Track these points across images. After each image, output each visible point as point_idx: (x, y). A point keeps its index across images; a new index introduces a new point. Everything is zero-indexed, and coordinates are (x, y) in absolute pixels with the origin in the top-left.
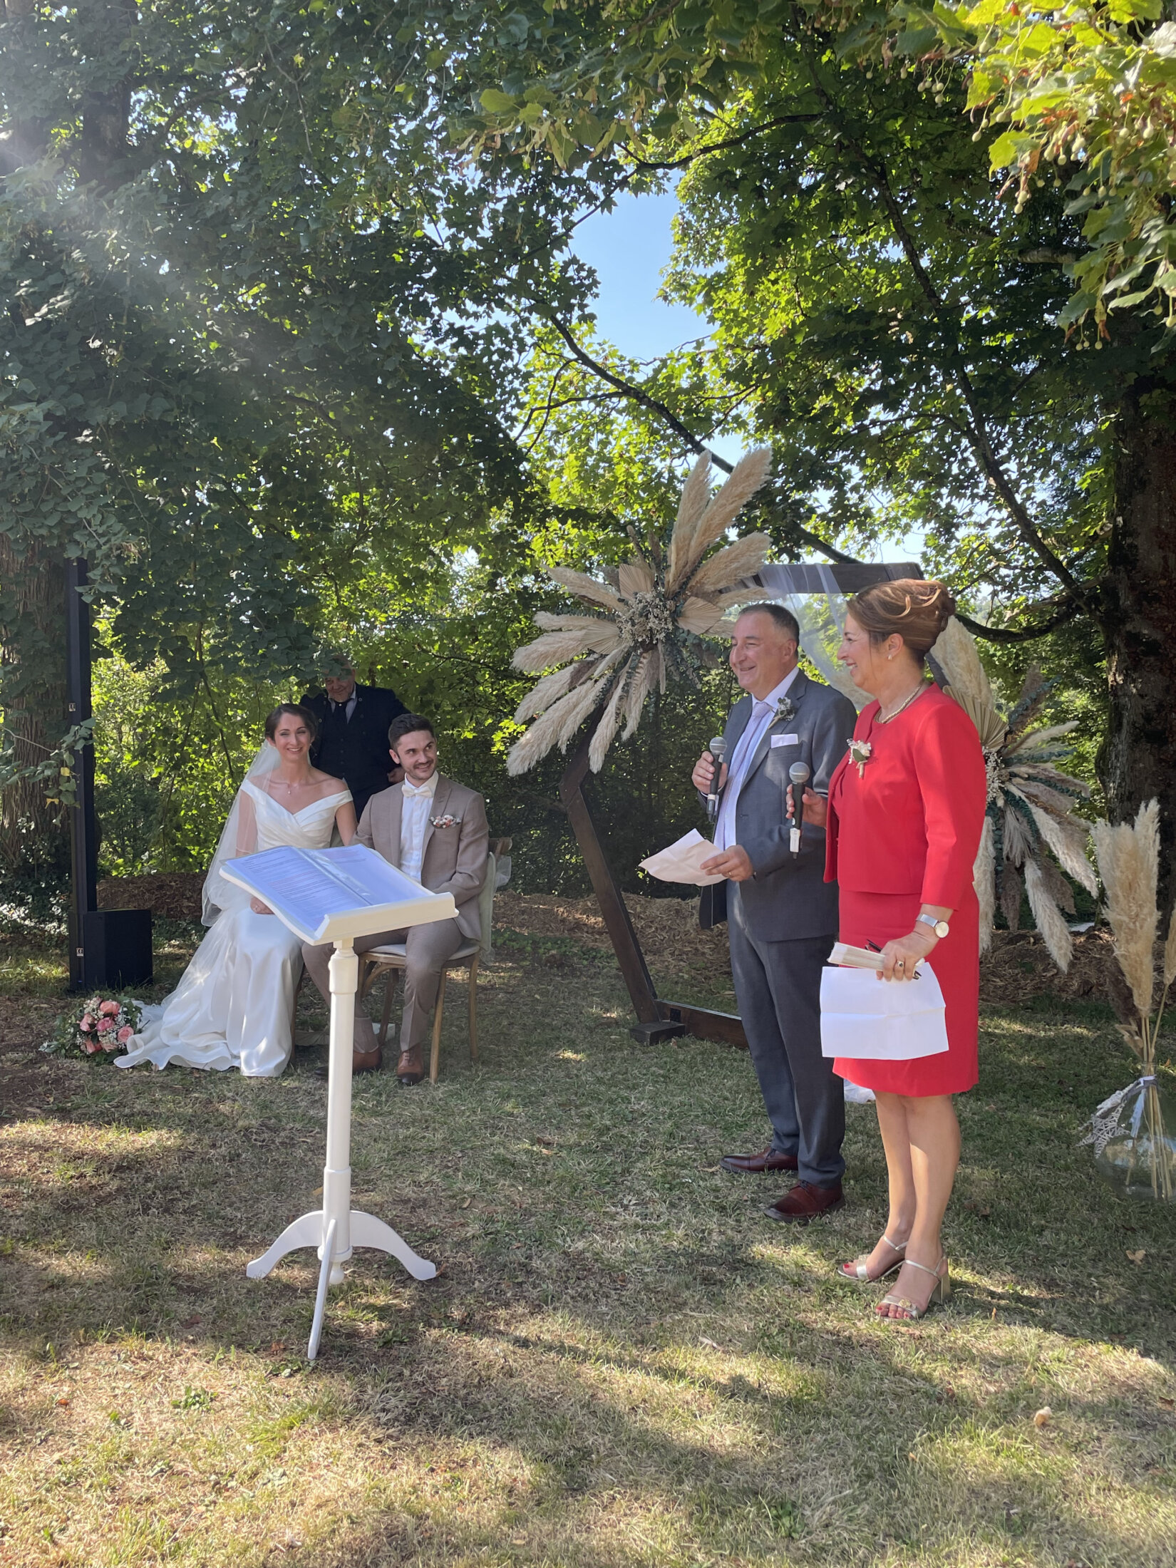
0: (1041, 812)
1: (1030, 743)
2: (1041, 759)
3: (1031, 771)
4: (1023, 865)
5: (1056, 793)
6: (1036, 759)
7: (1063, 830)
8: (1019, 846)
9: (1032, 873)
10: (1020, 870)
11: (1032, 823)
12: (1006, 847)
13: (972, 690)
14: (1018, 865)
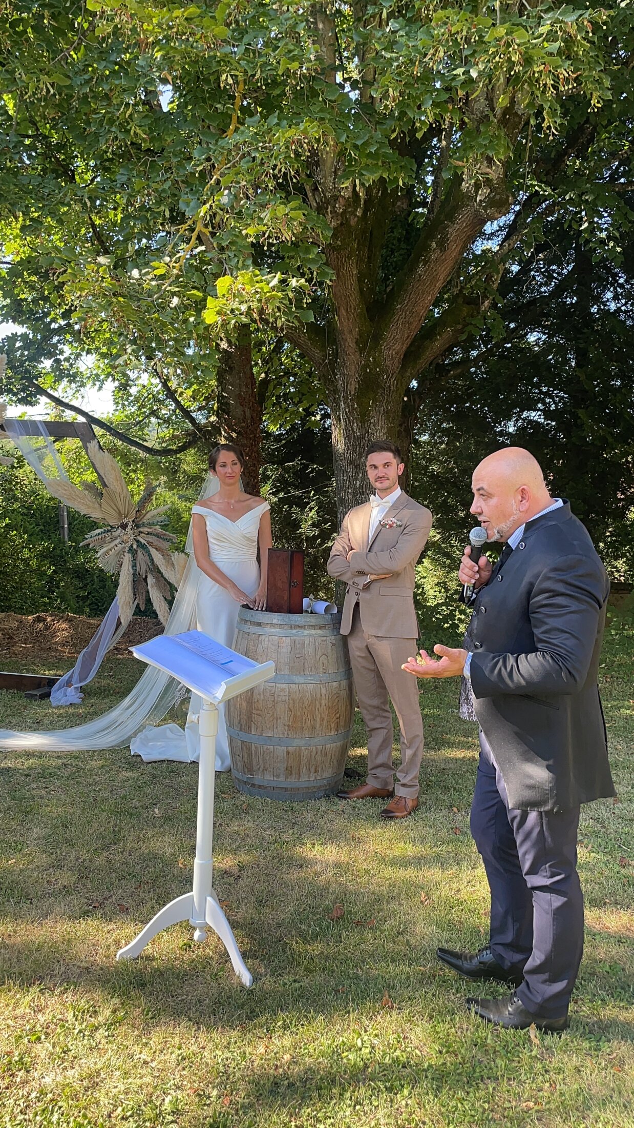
0: (154, 550)
1: (148, 516)
2: (153, 524)
3: (149, 530)
4: (146, 577)
5: (161, 541)
6: (150, 525)
7: (164, 559)
8: (144, 568)
9: (151, 580)
10: (145, 579)
11: (150, 556)
12: (138, 569)
13: (119, 490)
14: (144, 577)
